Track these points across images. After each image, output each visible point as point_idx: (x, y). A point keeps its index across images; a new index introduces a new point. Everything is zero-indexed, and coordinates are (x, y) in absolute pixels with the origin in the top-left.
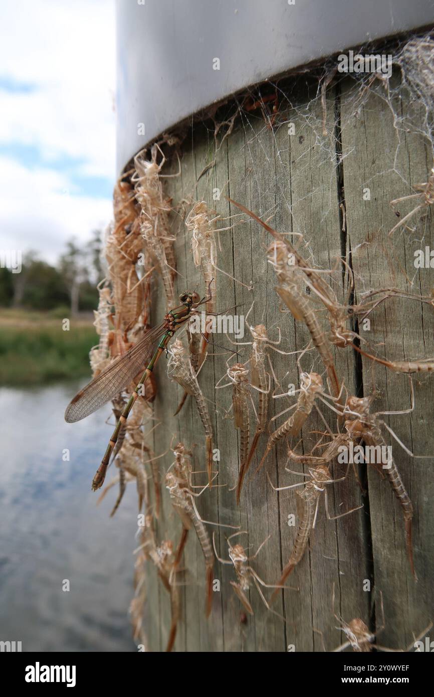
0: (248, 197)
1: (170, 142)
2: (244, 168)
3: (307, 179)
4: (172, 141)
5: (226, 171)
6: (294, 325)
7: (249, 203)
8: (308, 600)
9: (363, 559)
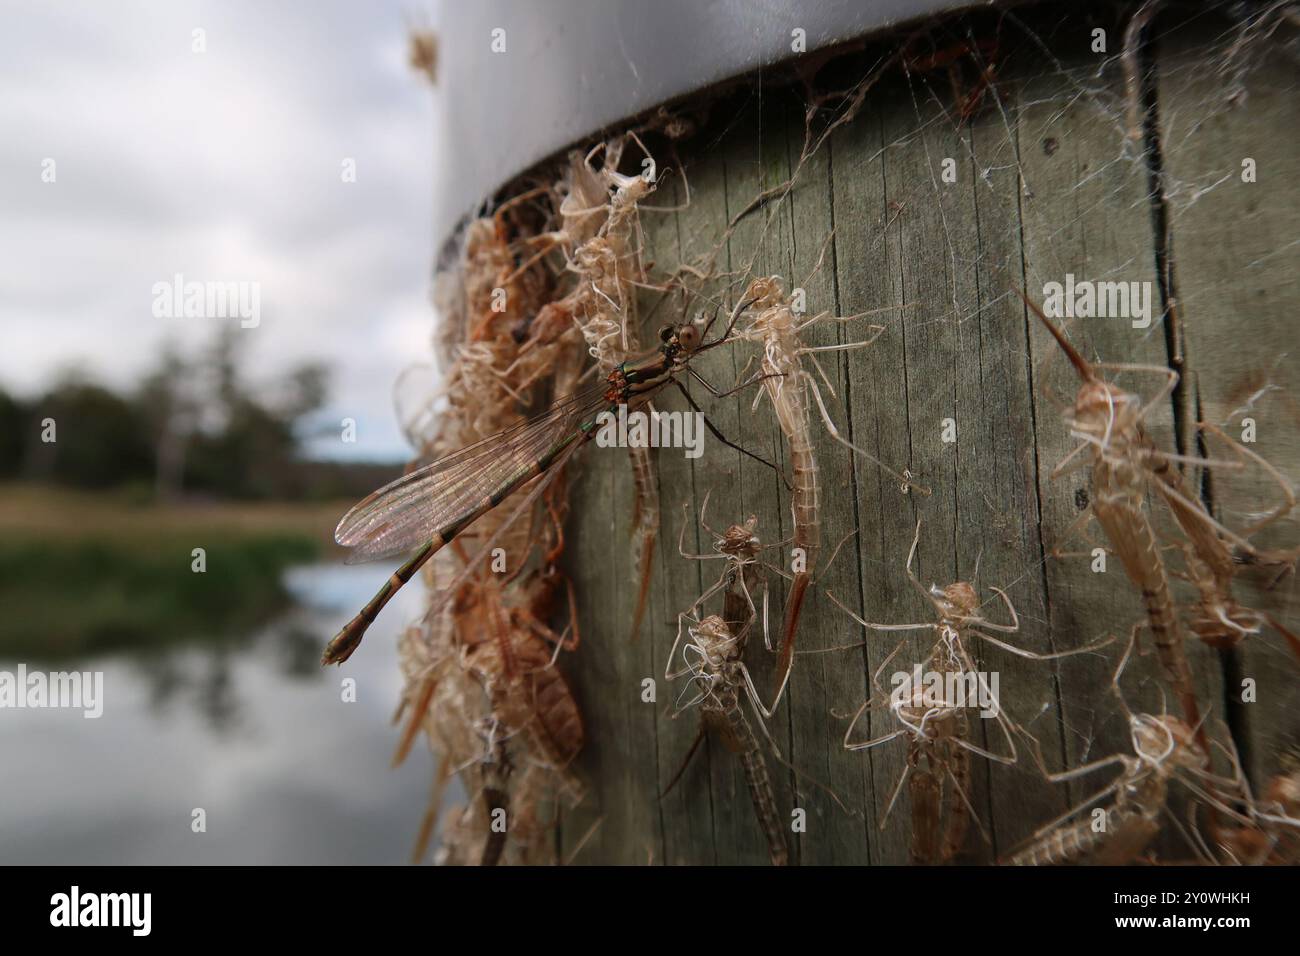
0: (895, 270)
1: (675, 130)
2: (881, 204)
3: (1070, 238)
4: (679, 129)
5: (824, 207)
6: (1041, 582)
7: (898, 286)
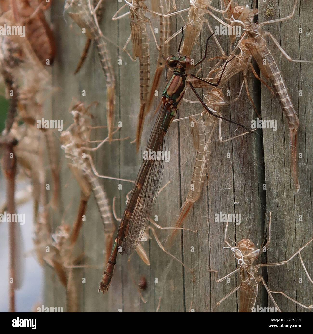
8: (206, 241)
9: (256, 184)
